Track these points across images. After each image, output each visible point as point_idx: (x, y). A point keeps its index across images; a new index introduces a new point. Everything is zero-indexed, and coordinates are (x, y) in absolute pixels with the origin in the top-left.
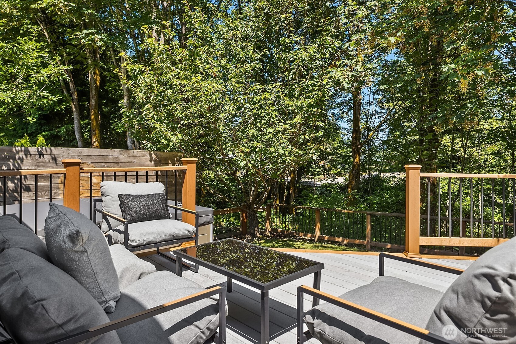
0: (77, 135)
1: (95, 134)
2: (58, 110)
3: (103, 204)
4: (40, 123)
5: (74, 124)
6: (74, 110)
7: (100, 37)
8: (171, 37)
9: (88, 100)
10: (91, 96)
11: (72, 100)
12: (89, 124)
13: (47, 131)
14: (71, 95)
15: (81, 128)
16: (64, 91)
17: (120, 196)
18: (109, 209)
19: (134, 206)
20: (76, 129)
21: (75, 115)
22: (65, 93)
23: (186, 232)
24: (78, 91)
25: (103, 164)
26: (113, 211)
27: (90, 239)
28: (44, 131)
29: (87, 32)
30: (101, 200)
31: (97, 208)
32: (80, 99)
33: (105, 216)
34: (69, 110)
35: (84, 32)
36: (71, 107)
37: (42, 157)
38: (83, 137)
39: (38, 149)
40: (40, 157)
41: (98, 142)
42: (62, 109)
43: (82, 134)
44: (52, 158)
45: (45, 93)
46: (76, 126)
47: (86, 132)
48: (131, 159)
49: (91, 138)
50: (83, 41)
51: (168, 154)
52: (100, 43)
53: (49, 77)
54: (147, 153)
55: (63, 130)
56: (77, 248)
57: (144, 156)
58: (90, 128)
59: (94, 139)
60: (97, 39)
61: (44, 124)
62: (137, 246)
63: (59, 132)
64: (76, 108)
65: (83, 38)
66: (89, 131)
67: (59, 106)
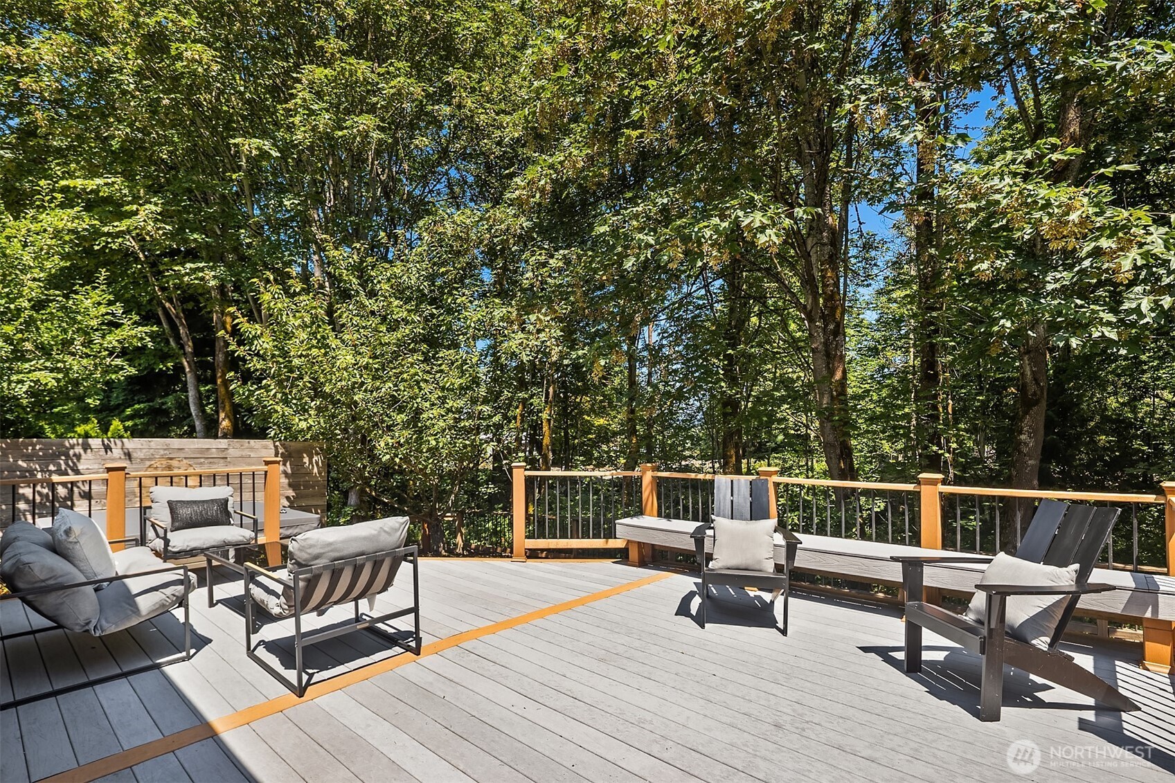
0: (193, 409)
1: (224, 407)
2: (161, 369)
3: (152, 511)
4: (130, 390)
5: (187, 392)
6: (187, 370)
7: (213, 273)
8: (297, 290)
9: (213, 354)
10: (217, 349)
11: (185, 354)
12: (214, 391)
13: (142, 402)
14: (182, 347)
15: (200, 396)
16: (171, 340)
17: (169, 503)
18: (157, 516)
19: (185, 512)
20: (191, 400)
21: (190, 378)
22: (172, 343)
23: (241, 538)
24: (194, 340)
25: (202, 460)
26: (163, 519)
27: (82, 533)
28: (139, 403)
29: (193, 266)
30: (150, 508)
31: (147, 515)
32: (197, 351)
33: (153, 525)
34: (179, 369)
35: (188, 265)
36: (182, 364)
37: (109, 452)
38: (204, 411)
39: (103, 441)
40: (106, 452)
41: (230, 420)
42: (168, 369)
43: (201, 408)
44: (125, 454)
45: (118, 362)
46: (191, 393)
47: (210, 404)
48: (246, 453)
49: (217, 412)
50: (186, 279)
51: (301, 445)
52: (212, 283)
53: (121, 343)
54: (269, 443)
55: (170, 401)
56: (71, 540)
57: (266, 447)
58: (217, 398)
59: (222, 415)
60: (207, 277)
61: (139, 392)
62: (179, 552)
63: (163, 404)
64: (190, 366)
65: (187, 274)
66: (216, 402)
67: (162, 362)
